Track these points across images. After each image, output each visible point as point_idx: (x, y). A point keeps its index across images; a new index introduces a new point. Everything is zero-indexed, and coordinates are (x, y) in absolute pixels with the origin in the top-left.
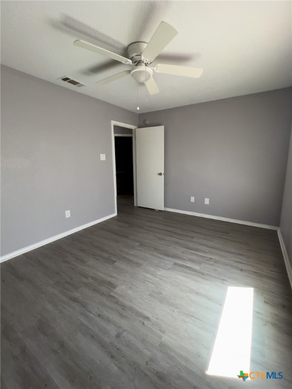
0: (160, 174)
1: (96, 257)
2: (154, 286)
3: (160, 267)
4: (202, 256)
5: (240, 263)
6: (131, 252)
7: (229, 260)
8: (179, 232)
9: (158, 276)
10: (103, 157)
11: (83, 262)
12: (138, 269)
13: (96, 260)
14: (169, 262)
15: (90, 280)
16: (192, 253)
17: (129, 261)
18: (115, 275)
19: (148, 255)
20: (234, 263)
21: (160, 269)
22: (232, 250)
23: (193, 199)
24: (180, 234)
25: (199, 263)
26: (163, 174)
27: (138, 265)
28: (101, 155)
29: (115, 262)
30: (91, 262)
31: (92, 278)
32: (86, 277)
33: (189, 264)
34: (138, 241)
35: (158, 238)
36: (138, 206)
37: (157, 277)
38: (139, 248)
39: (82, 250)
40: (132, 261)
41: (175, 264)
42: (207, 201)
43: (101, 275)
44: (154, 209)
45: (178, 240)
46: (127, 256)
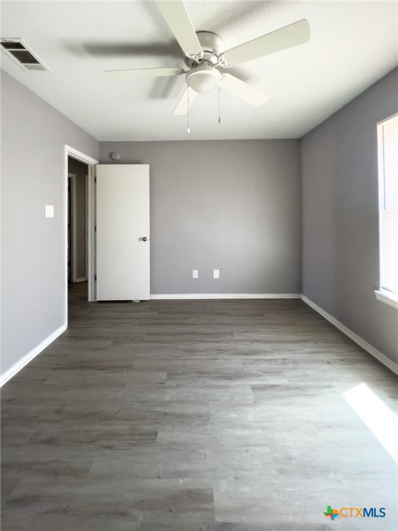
0: (144, 239)
1: (105, 443)
2: (267, 450)
3: (240, 405)
4: (271, 360)
5: (317, 353)
6: (167, 398)
7: (302, 353)
8: (204, 330)
9: (253, 425)
10: (50, 211)
11: (77, 473)
12: (209, 427)
13: (108, 452)
14: (241, 388)
15: (141, 516)
16: (255, 360)
17: (181, 418)
18: (183, 466)
19: (202, 390)
20: (312, 355)
21: (244, 408)
22: (292, 338)
23: (195, 274)
24: (210, 334)
25: (279, 373)
26: (148, 239)
27: (203, 418)
28: (47, 207)
29: (156, 434)
30: (100, 462)
31: (140, 505)
32: (123, 514)
33: (272, 381)
34: (159, 369)
35: (185, 350)
36: (98, 299)
37: (255, 428)
38: (173, 383)
39: (49, 442)
40: (187, 417)
41: (254, 388)
42: (216, 274)
43: (154, 484)
44: (131, 301)
45: (218, 344)
46: (168, 410)
